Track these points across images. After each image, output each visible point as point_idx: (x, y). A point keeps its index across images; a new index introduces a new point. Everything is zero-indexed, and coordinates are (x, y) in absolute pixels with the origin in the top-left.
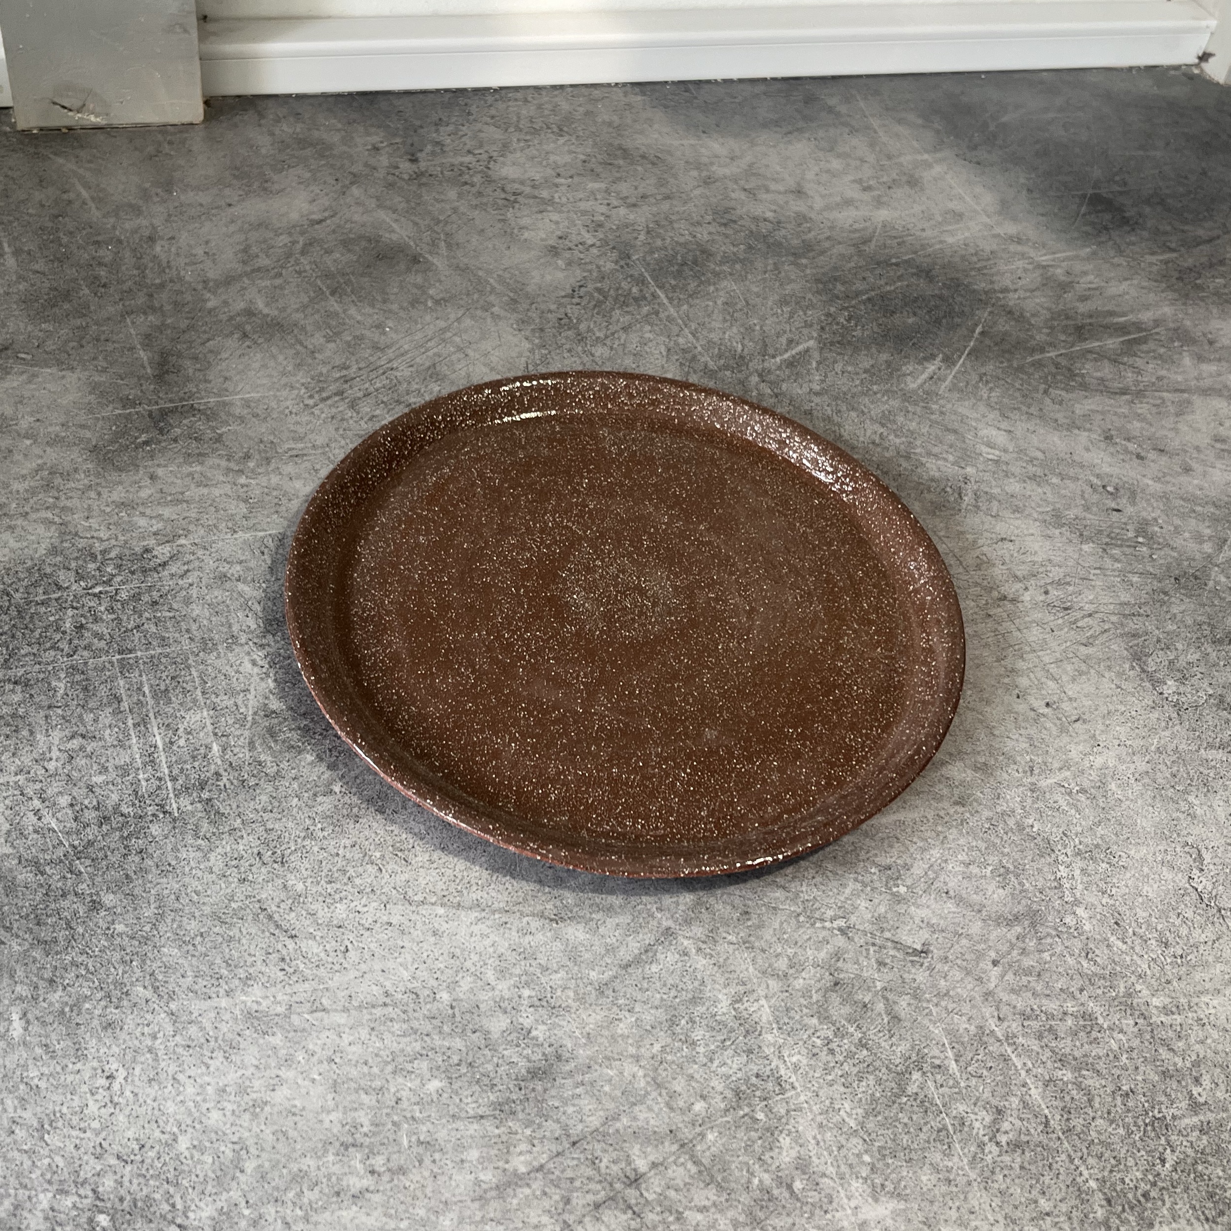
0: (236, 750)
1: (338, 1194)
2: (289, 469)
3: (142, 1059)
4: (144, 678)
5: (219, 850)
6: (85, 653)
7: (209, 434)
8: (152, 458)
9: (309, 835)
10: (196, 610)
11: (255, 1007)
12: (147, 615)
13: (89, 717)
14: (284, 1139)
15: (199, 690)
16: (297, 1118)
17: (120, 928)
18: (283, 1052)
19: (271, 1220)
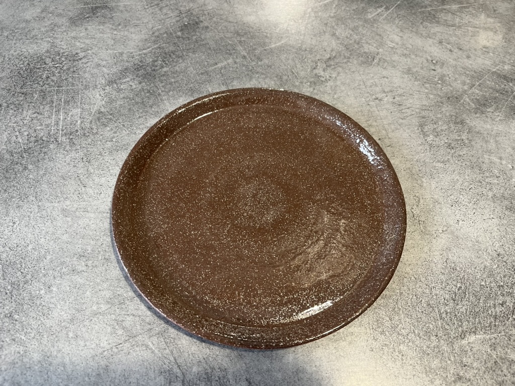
0: (85, 123)
1: (74, 270)
2: (132, 30)
3: (25, 219)
4: (63, 96)
5: (70, 155)
6: (47, 86)
7: (109, 16)
8: (88, 23)
9: (101, 154)
10: (87, 75)
11: (66, 207)
12: (70, 75)
13: (42, 107)
14: (61, 251)
15: (80, 102)
16: (68, 245)
17: (31, 176)
18: (70, 224)
19: (50, 275)
